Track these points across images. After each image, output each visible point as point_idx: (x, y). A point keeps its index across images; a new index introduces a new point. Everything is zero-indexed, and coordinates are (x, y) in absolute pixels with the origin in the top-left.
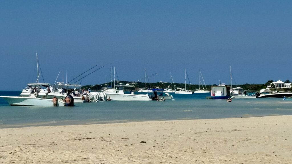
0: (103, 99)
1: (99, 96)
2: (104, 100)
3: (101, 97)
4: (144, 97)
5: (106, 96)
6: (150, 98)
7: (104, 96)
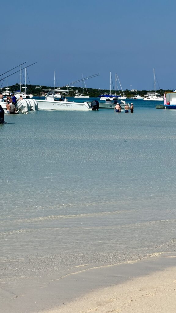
0: (33, 108)
1: (29, 105)
2: (35, 110)
3: (31, 106)
4: (82, 105)
5: (37, 105)
6: (90, 107)
7: (35, 105)
